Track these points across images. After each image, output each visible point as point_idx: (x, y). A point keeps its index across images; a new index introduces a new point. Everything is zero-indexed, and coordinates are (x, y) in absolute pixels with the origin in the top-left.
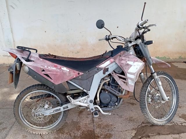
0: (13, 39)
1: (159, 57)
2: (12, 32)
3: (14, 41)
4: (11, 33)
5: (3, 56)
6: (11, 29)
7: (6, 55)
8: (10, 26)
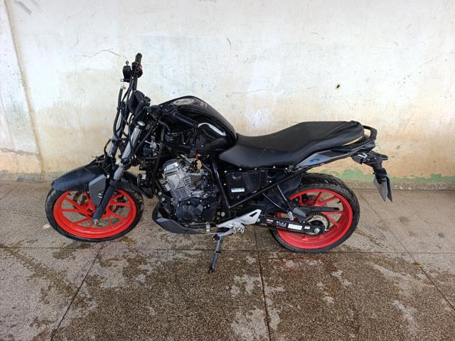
1: (440, 175)
5: (2, 149)
7: (9, 148)
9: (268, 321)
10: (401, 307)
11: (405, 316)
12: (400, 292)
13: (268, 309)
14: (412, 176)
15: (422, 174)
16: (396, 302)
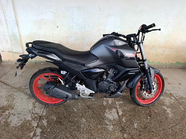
0: (19, 33)
1: (179, 62)
2: (17, 25)
3: (20, 36)
4: (17, 27)
5: (8, 51)
6: (17, 21)
7: (11, 51)
8: (15, 17)
9: (118, 113)
10: (166, 108)
11: (167, 111)
12: (165, 103)
13: (118, 109)
14: (169, 62)
15: (172, 62)
16: (164, 107)
